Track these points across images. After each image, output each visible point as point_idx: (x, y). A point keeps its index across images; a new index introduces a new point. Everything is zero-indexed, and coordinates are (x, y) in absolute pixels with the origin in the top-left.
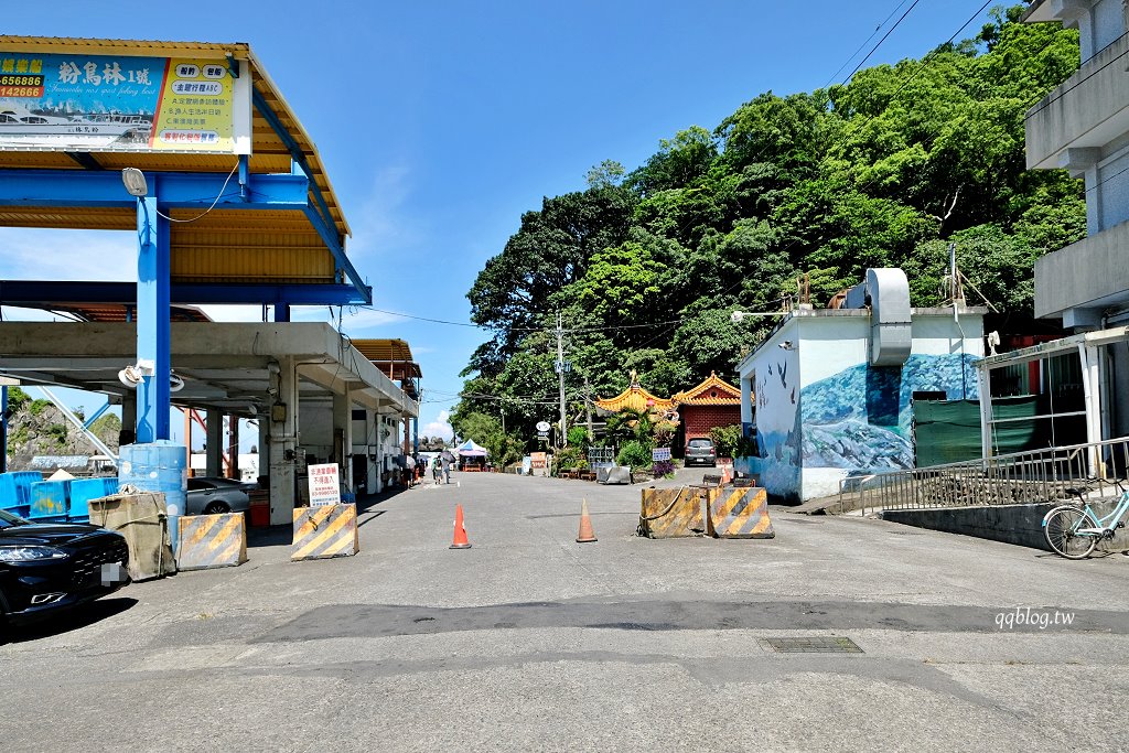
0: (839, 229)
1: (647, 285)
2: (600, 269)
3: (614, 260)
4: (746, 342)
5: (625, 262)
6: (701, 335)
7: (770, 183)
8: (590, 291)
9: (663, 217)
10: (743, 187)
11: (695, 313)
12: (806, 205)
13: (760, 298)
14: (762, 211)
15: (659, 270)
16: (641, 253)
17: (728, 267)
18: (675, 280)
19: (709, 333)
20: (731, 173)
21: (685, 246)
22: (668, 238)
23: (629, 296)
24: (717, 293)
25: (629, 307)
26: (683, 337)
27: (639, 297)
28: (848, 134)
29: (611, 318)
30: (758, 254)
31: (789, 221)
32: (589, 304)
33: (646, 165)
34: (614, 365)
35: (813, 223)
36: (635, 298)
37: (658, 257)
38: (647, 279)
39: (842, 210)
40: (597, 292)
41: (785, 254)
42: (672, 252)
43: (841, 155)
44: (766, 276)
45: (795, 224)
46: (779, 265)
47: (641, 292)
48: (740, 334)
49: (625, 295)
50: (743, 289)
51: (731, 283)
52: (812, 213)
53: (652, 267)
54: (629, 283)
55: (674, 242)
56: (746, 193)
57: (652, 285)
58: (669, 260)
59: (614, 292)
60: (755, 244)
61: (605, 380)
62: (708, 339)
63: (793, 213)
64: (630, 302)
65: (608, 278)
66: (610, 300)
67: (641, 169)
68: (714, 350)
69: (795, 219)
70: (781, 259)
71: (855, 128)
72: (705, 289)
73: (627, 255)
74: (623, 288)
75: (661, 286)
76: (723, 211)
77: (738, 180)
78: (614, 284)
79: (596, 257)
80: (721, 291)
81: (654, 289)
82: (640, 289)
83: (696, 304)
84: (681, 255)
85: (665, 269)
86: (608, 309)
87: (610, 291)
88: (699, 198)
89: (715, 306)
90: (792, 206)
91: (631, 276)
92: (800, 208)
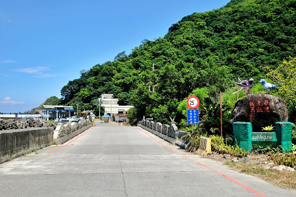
2: (82, 92)
3: (83, 91)
5: (85, 91)
8: (80, 95)
11: (93, 99)
14: (104, 85)
18: (92, 94)
26: (91, 102)
27: (87, 96)
29: (83, 98)
32: (80, 96)
34: (83, 105)
38: (88, 94)
40: (81, 95)
41: (105, 92)
49: (85, 96)
52: (109, 87)
59: (83, 95)
60: (101, 91)
61: (82, 107)
66: (83, 96)
72: (95, 96)
73: (85, 90)
78: (83, 94)
79: (81, 90)
82: (87, 95)
83: (94, 98)
89: (96, 98)
91: (86, 93)
92: (108, 86)
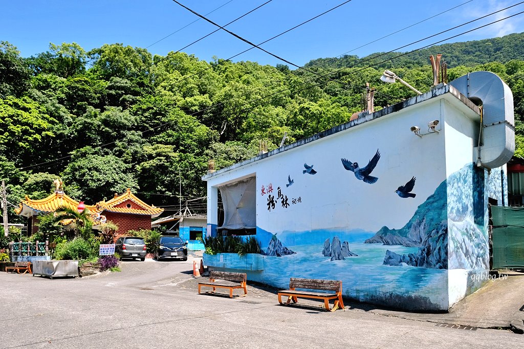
0: (168, 126)
1: (44, 130)
4: (121, 179)
6: (90, 169)
7: (127, 90)
9: (55, 90)
10: (110, 88)
12: (153, 109)
13: (128, 154)
15: (53, 123)
16: (39, 108)
17: (106, 131)
19: (97, 169)
20: (101, 79)
21: (71, 113)
22: (59, 103)
23: (30, 134)
24: (97, 146)
25: (28, 141)
28: (171, 78)
30: (124, 127)
31: (142, 115)
35: (156, 119)
36: (35, 136)
37: (51, 114)
39: (171, 117)
42: (62, 114)
43: (167, 89)
44: (130, 142)
45: (146, 117)
46: (137, 138)
47: (40, 134)
48: (117, 173)
50: (117, 146)
51: (108, 142)
53: (48, 119)
54: (31, 125)
55: (63, 108)
56: (113, 92)
57: (48, 130)
58: (61, 119)
62: (95, 173)
63: (145, 111)
64: (30, 138)
65: (11, 117)
68: (101, 181)
69: (146, 114)
70: (138, 135)
71: (175, 77)
74: (24, 127)
75: (55, 133)
76: (98, 98)
77: (106, 84)
80: (100, 145)
81: (50, 134)
84: (69, 117)
85: (57, 124)
86: (9, 140)
87: (12, 127)
88: (83, 85)
90: (145, 107)
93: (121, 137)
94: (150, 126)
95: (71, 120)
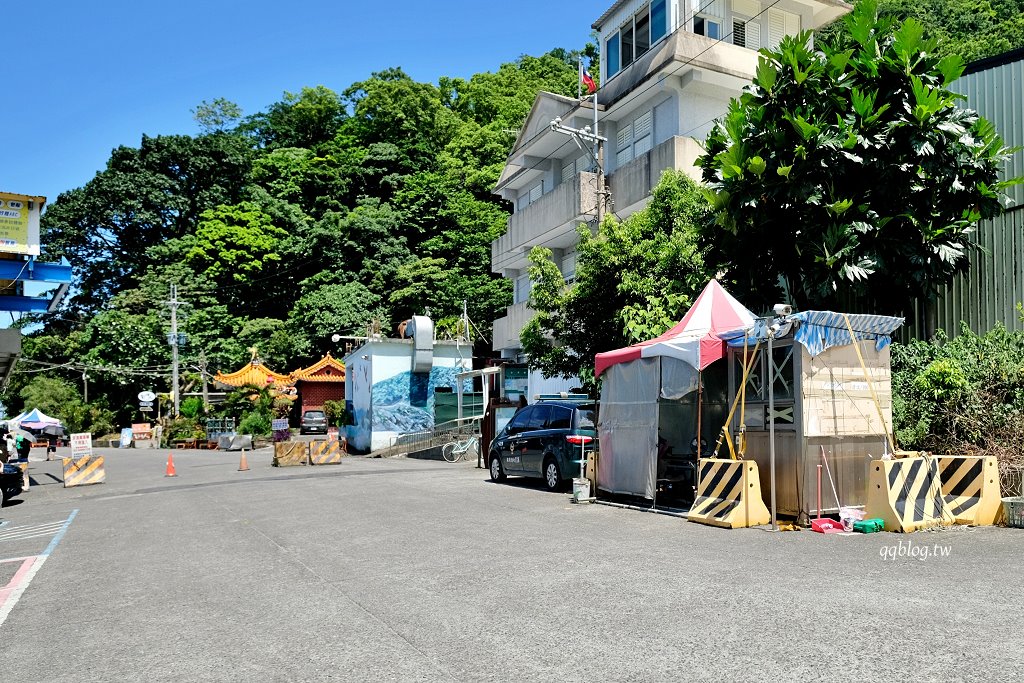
0: (450, 223)
1: (266, 252)
2: (212, 228)
3: (231, 221)
4: (364, 320)
5: (242, 223)
6: (321, 309)
7: (393, 166)
8: (201, 251)
9: (286, 179)
10: (367, 164)
11: (316, 287)
12: (424, 197)
13: (378, 279)
14: (385, 193)
15: (280, 236)
16: (261, 217)
17: (350, 246)
18: (297, 249)
19: (329, 309)
20: (358, 145)
21: (308, 213)
22: (290, 203)
23: (248, 260)
24: (338, 268)
25: (245, 272)
26: (302, 310)
27: (257, 263)
28: (462, 135)
29: (225, 281)
30: (380, 236)
31: (408, 208)
32: (199, 265)
33: (266, 112)
34: (227, 332)
35: (430, 213)
36: (253, 264)
37: (278, 222)
38: (267, 246)
39: (454, 206)
40: (209, 252)
41: (403, 239)
42: (294, 219)
43: (456, 154)
44: (384, 259)
45: (413, 212)
46: (398, 248)
47: (260, 259)
48: (358, 312)
49: (241, 259)
50: (363, 267)
51: (353, 262)
52: (427, 206)
53: (273, 232)
54: (247, 248)
55: (296, 208)
56: (370, 171)
57: (272, 251)
58: (291, 227)
59: (230, 255)
60: (377, 227)
61: (216, 349)
62: (327, 314)
63: (412, 201)
64: (248, 268)
65: (222, 239)
66: (224, 263)
67: (260, 115)
68: (333, 325)
69: (414, 207)
70: (400, 243)
71: (468, 132)
72: (328, 263)
73: (244, 216)
74: (239, 252)
75: (281, 254)
76: (348, 184)
77: (364, 154)
78: (230, 246)
79: (208, 213)
80: (343, 267)
81: (274, 256)
82: (259, 255)
83: (317, 276)
84: (304, 223)
85: (286, 236)
86: (221, 272)
87: (224, 254)
88: (324, 168)
89: (336, 281)
90: (412, 194)
91: (249, 240)
92: (418, 197)
93: (371, 252)
94: (420, 225)
95: (307, 227)
